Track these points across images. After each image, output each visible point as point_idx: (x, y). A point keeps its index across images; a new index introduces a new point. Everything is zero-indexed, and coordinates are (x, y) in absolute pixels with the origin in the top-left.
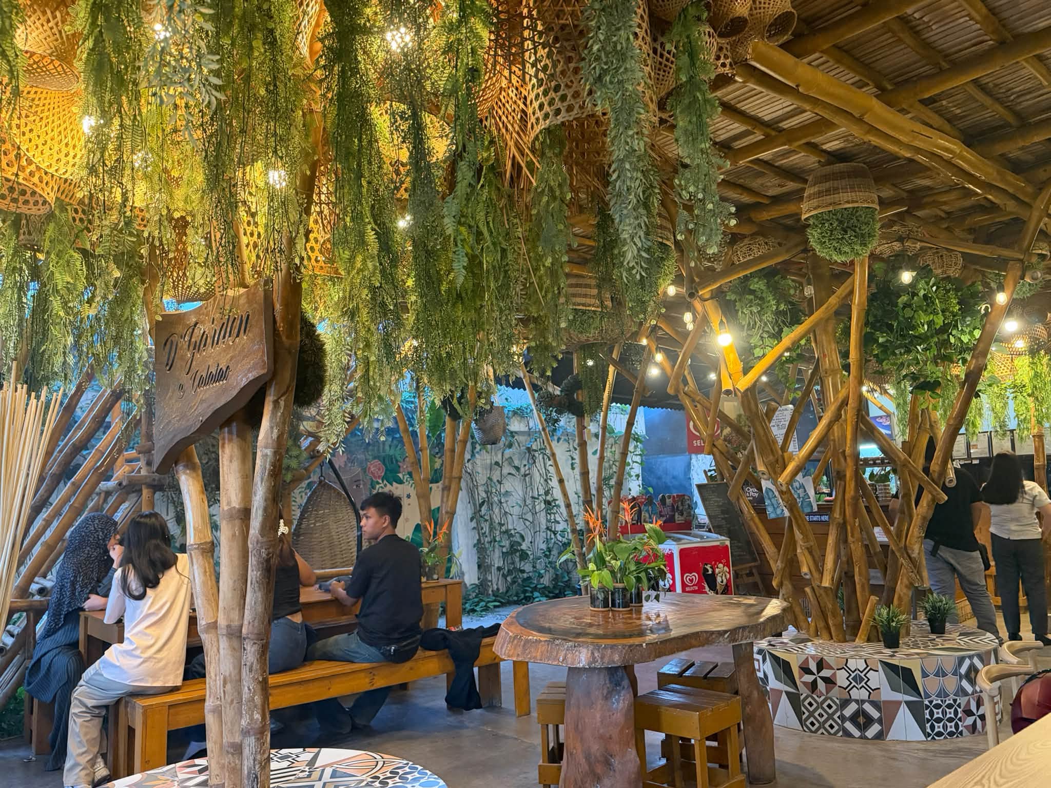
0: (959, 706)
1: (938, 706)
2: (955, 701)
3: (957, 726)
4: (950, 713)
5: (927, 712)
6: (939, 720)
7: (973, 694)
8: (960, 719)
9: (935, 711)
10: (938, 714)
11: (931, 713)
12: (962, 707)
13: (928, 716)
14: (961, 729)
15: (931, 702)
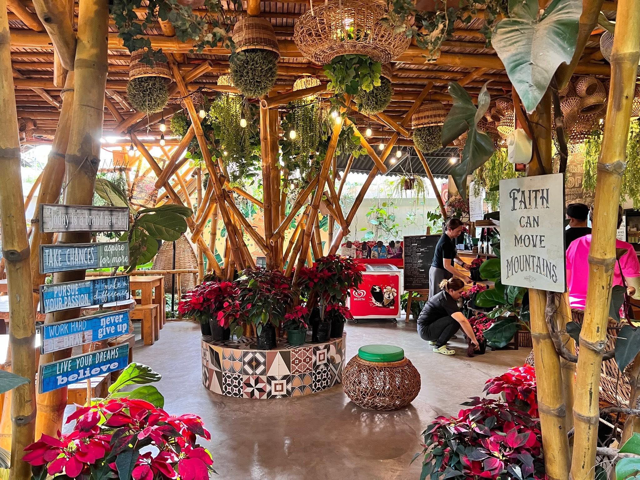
0: (242, 379)
1: (229, 377)
2: (239, 376)
3: (239, 391)
4: (236, 383)
5: (224, 379)
6: (229, 385)
7: (253, 374)
8: (242, 387)
9: (228, 379)
10: (229, 381)
11: (226, 380)
12: (244, 381)
13: (224, 381)
14: (241, 393)
15: (226, 374)
